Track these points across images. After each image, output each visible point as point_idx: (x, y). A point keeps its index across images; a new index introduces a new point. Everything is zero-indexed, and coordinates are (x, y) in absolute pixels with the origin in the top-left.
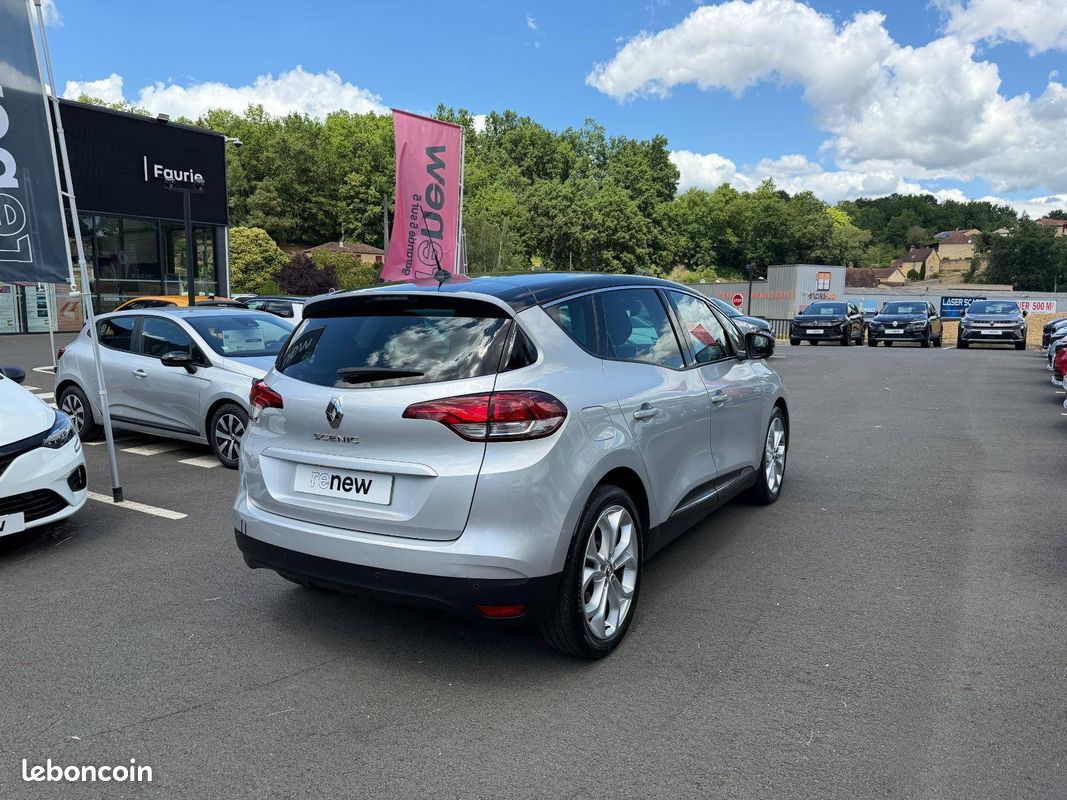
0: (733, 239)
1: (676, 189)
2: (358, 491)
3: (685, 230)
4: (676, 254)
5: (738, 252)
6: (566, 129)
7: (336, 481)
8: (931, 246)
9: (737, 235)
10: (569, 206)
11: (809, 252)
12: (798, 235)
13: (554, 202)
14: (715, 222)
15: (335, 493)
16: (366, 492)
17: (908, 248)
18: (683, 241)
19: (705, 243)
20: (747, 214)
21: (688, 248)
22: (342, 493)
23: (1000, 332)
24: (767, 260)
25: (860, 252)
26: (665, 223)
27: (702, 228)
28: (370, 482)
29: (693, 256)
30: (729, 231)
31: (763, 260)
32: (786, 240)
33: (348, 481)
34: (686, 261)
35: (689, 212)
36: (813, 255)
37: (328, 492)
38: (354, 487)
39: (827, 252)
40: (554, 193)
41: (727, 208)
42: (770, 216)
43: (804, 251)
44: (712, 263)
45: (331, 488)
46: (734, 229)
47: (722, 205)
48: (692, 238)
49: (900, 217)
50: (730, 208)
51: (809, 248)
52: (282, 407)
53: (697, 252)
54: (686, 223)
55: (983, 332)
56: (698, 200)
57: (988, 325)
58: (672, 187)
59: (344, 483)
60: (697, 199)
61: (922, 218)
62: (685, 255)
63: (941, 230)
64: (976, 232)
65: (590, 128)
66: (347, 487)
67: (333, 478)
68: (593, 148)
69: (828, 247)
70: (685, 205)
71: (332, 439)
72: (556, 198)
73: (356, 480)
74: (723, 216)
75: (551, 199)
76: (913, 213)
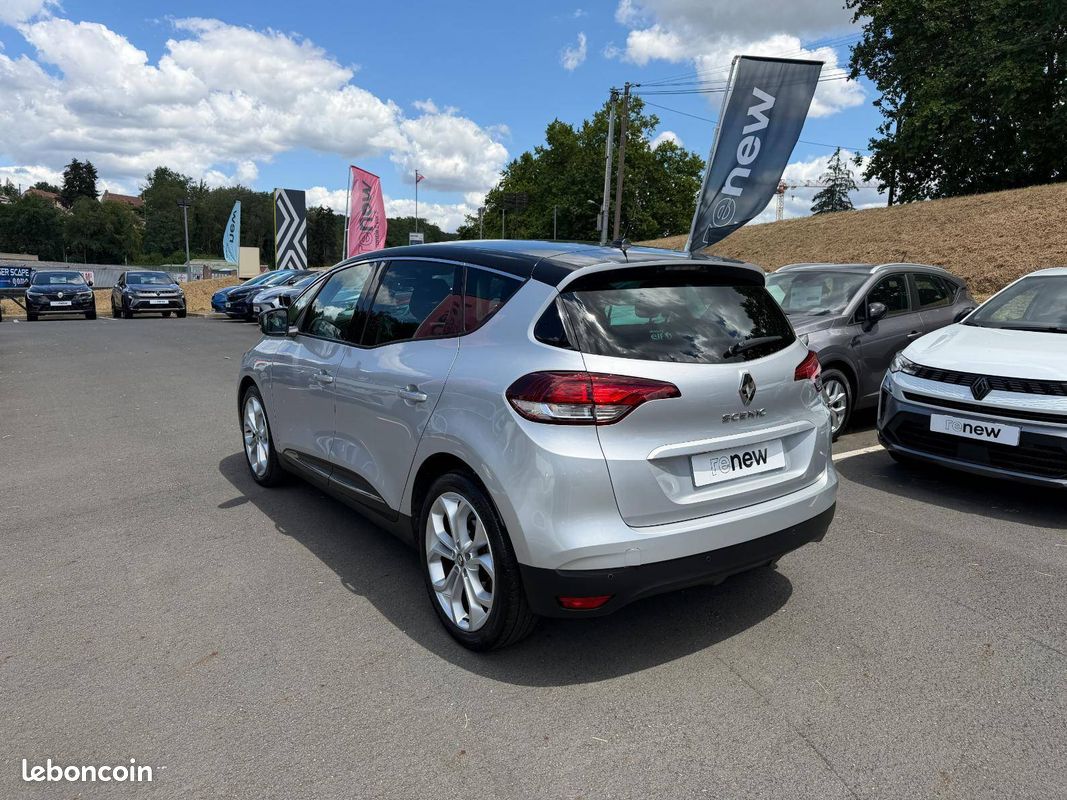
2: (758, 462)
7: (736, 460)
15: (738, 472)
16: (765, 462)
22: (746, 471)
23: (166, 302)
28: (766, 450)
33: (747, 457)
37: (731, 474)
38: (754, 460)
45: (734, 469)
55: (152, 302)
57: (155, 295)
59: (745, 460)
66: (748, 463)
67: (732, 458)
71: (741, 417)
73: (753, 452)
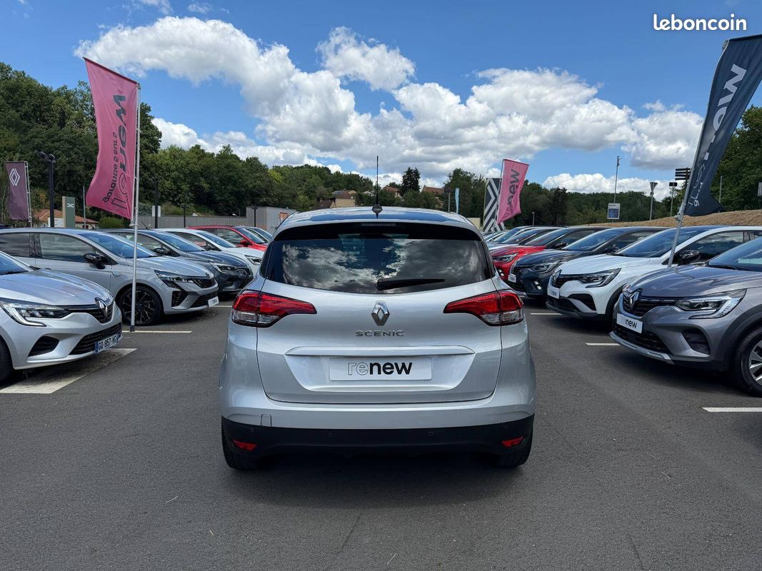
0: (206, 186)
1: (159, 145)
2: (400, 372)
3: (169, 176)
4: (162, 193)
5: (210, 195)
6: (61, 86)
8: (332, 199)
9: (208, 183)
10: (71, 149)
11: (258, 198)
12: (250, 186)
13: (57, 144)
14: (191, 172)
15: (375, 376)
16: (408, 372)
17: (318, 200)
18: (168, 184)
19: (185, 187)
20: (214, 169)
21: (172, 189)
22: (383, 376)
24: (231, 202)
25: (291, 200)
26: (153, 169)
27: (182, 176)
29: (176, 196)
30: (202, 179)
31: (228, 202)
32: (243, 189)
34: (171, 199)
35: (171, 163)
36: (261, 201)
37: (368, 377)
39: (270, 199)
40: (56, 137)
41: (200, 162)
42: (230, 171)
43: (255, 198)
44: (191, 201)
46: (205, 178)
47: (195, 160)
48: (175, 183)
49: (312, 180)
50: (202, 162)
51: (258, 195)
52: (315, 312)
53: (179, 193)
54: (169, 170)
56: (177, 154)
58: (157, 144)
60: (175, 153)
61: (324, 182)
62: (170, 194)
63: (335, 190)
64: (353, 192)
65: (83, 88)
68: (87, 105)
69: (270, 196)
70: (167, 157)
71: (376, 334)
72: (59, 140)
74: (197, 168)
75: (53, 142)
76: (319, 177)
